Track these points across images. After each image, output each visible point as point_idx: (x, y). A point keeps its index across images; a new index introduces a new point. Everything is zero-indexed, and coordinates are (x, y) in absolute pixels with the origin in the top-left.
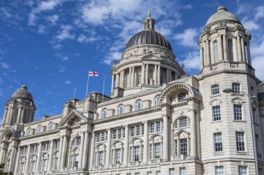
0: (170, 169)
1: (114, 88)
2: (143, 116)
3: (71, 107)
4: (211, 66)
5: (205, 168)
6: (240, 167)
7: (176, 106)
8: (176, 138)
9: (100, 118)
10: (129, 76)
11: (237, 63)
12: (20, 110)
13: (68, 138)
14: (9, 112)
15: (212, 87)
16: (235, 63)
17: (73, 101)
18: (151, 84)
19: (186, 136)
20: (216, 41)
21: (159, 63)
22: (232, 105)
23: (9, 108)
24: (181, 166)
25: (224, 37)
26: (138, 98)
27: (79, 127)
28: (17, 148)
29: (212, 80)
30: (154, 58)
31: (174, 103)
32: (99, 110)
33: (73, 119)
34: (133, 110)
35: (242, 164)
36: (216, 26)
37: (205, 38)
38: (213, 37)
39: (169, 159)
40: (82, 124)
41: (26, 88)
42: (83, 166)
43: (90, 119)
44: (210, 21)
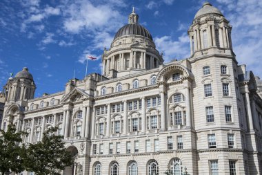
0: (168, 137)
1: (110, 70)
2: (140, 93)
3: (73, 85)
4: (201, 51)
5: (198, 136)
6: (229, 135)
7: (171, 84)
8: (172, 111)
9: (99, 94)
10: (119, 61)
11: (224, 49)
12: (22, 88)
13: (71, 112)
14: (13, 89)
15: (204, 68)
16: (222, 49)
17: (74, 80)
18: (138, 68)
19: (181, 110)
20: (205, 31)
21: (144, 51)
22: (221, 84)
23: (13, 86)
24: (178, 134)
25: (213, 27)
26: (135, 78)
27: (81, 103)
28: (22, 121)
29: (204, 63)
30: (140, 46)
31: (169, 82)
32: (99, 88)
33: (75, 96)
34: (131, 88)
35: (231, 132)
36: (205, 18)
37: (196, 27)
38: (203, 27)
39: (166, 129)
40: (84, 100)
41: (27, 69)
42: (86, 136)
43: (91, 95)
44: (198, 14)
